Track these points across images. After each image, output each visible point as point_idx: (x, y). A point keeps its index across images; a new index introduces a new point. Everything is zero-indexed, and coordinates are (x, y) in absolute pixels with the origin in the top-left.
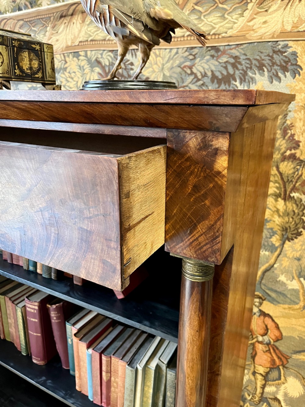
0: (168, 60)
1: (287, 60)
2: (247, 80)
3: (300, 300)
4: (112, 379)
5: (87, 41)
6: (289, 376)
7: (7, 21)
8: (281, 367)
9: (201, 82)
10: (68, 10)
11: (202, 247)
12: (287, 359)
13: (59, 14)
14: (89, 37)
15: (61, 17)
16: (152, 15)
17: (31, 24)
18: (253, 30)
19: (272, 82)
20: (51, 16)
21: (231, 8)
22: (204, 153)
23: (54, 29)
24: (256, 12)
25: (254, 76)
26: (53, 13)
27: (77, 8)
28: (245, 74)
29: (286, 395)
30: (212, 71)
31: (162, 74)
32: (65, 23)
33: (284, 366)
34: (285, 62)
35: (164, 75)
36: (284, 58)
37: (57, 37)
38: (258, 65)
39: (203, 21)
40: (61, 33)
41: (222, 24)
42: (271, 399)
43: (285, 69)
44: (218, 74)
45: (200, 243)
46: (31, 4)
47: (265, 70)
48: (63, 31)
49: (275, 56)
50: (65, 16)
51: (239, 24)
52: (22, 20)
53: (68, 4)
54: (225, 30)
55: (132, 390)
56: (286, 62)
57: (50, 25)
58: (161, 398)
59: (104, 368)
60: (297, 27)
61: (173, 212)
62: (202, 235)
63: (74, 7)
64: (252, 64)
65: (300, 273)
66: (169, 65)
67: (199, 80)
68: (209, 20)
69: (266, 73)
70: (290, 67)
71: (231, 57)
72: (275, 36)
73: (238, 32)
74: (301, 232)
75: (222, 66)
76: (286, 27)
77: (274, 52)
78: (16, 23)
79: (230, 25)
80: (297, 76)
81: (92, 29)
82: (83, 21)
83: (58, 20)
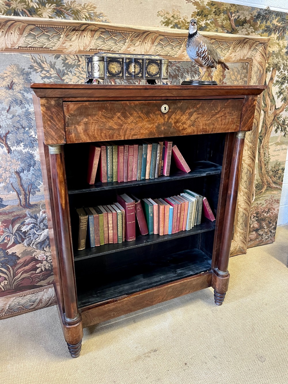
2: (183, 77)
4: (182, 214)
5: (97, 49)
10: (81, 27)
13: (72, 28)
14: (98, 47)
15: (73, 30)
17: (44, 30)
18: (184, 56)
20: (64, 28)
21: (175, 45)
22: (252, 101)
23: (68, 37)
25: (186, 75)
26: (67, 26)
27: (88, 27)
28: (182, 75)
32: (77, 35)
37: (71, 44)
38: (187, 71)
39: (164, 49)
40: (73, 41)
41: (172, 52)
43: (196, 74)
44: (172, 74)
46: (29, 12)
48: (75, 40)
49: (192, 68)
50: (77, 30)
51: (179, 53)
52: (35, 25)
53: (81, 23)
54: (174, 55)
56: (196, 70)
57: (63, 34)
58: (197, 213)
61: (243, 119)
63: (86, 26)
64: (185, 70)
68: (167, 49)
70: (197, 73)
71: (177, 67)
73: (178, 56)
75: (173, 71)
77: (192, 66)
78: (27, 26)
79: (175, 53)
81: (99, 42)
82: (93, 36)
83: (71, 31)
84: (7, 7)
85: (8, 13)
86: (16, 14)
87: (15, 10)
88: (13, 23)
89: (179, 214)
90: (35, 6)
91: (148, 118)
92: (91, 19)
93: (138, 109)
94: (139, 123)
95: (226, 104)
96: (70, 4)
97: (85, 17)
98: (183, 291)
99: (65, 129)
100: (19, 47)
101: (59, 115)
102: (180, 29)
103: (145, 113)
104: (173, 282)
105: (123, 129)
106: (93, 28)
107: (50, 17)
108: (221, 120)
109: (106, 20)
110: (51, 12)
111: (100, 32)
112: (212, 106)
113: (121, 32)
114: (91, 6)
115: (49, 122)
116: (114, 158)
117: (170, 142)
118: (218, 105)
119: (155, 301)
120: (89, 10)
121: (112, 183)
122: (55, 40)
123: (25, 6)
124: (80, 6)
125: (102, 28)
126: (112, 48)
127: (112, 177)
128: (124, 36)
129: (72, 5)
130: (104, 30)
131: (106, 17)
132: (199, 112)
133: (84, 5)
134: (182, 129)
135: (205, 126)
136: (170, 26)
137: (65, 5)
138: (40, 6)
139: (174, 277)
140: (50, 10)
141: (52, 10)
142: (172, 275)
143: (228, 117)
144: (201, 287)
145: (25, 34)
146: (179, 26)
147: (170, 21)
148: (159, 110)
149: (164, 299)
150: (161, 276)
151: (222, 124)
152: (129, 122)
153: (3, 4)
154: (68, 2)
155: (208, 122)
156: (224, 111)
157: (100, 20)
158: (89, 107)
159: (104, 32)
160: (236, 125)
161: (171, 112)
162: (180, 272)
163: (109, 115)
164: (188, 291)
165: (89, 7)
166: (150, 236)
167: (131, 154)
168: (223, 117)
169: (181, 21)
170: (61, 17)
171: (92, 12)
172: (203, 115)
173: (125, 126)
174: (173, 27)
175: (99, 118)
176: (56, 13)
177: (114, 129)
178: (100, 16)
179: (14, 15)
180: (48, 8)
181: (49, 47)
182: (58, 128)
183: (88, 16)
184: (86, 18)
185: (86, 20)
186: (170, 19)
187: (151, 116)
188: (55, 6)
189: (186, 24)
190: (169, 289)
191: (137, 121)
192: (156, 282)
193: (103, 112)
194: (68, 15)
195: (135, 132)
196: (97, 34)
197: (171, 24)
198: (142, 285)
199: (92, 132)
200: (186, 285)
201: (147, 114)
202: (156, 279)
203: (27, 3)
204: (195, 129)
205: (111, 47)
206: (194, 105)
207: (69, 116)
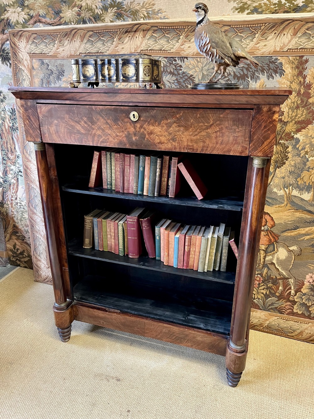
0: (206, 65)
1: (277, 67)
2: (255, 78)
3: (284, 201)
4: (191, 249)
5: (147, 50)
6: (279, 247)
7: (78, 31)
8: (274, 243)
9: (227, 78)
10: (133, 28)
11: (266, 151)
12: (277, 237)
13: (125, 30)
14: (149, 48)
15: (126, 32)
16: (236, 55)
17: (100, 35)
18: (258, 49)
19: (269, 79)
20: (118, 31)
21: (246, 36)
22: (269, 113)
23: (121, 40)
24: (260, 39)
25: (259, 75)
26: (120, 29)
27: (140, 27)
29: (278, 259)
30: (234, 72)
31: (202, 73)
32: (129, 37)
33: (276, 242)
34: (276, 68)
35: (203, 73)
36: (276, 66)
37: (123, 46)
38: (261, 69)
40: (125, 44)
42: (270, 264)
43: (276, 72)
44: (237, 74)
45: (265, 149)
46: (95, 18)
47: (265, 72)
48: (127, 42)
49: (270, 64)
50: (129, 32)
51: (250, 45)
52: (92, 31)
53: (133, 24)
55: (204, 251)
57: (116, 37)
58: (219, 255)
59: (186, 244)
60: (283, 49)
61: (254, 138)
62: (266, 146)
63: (137, 26)
64: (258, 68)
65: (284, 185)
66: (206, 68)
67: (226, 77)
69: (265, 74)
70: (279, 71)
71: (246, 64)
72: (271, 53)
73: (249, 50)
74: (285, 162)
75: (240, 69)
76: (276, 49)
77: (270, 62)
78: (87, 33)
79: (245, 46)
80: (282, 76)
81: (151, 42)
82: (144, 36)
83: (124, 34)
84: (78, 17)
85: (78, 22)
86: (84, 22)
87: (83, 19)
88: (77, 31)
89: (186, 247)
90: (99, 11)
91: (116, 126)
92: (149, 18)
93: (104, 115)
94: (106, 130)
95: (222, 116)
96: (129, 5)
97: (143, 17)
98: (182, 340)
99: (40, 129)
100: (80, 53)
101: (34, 115)
102: (262, 14)
103: (112, 120)
104: (172, 324)
105: (91, 134)
106: (145, 27)
107: (111, 22)
108: (216, 137)
109: (164, 17)
110: (112, 16)
111: (152, 31)
112: (199, 117)
113: (174, 27)
114: (149, 4)
115: (27, 121)
116: (112, 165)
117: (175, 158)
118: (209, 116)
119: (147, 333)
120: (148, 8)
121: (111, 191)
122: (109, 44)
123: (91, 14)
124: (139, 5)
125: (154, 26)
126: (164, 47)
127: (111, 185)
128: (178, 32)
129: (132, 6)
130: (156, 28)
131: (165, 13)
132: (181, 124)
133: (143, 4)
134: (159, 143)
135: (191, 143)
136: (246, 12)
137: (125, 6)
138: (104, 12)
139: (179, 320)
140: (111, 14)
141: (113, 14)
142: (180, 317)
143: (227, 133)
144: (210, 349)
145: (85, 41)
146: (260, 10)
147: (245, 6)
148: (128, 117)
149: (159, 336)
150: (168, 311)
151: (217, 143)
152: (96, 128)
153: (75, 15)
154: (128, 3)
155: (195, 138)
156: (220, 125)
157: (158, 17)
158: (57, 110)
159: (156, 30)
160: (243, 147)
161: (142, 120)
162: (192, 318)
163: (77, 119)
164: (189, 344)
165: (147, 5)
166: (157, 262)
167: (127, 163)
168: (218, 133)
169: (264, 4)
170: (121, 20)
171: (150, 9)
172: (187, 128)
173: (92, 132)
174: (252, 12)
175: (67, 121)
176: (116, 16)
177: (82, 134)
178: (159, 13)
179: (83, 24)
180: (109, 12)
181: (104, 52)
182: (35, 127)
183: (147, 15)
184: (145, 17)
185: (144, 20)
186: (246, 3)
187: (120, 123)
188: (116, 9)
189: (271, 6)
190: (164, 328)
191: (104, 128)
192: (156, 315)
193: (70, 116)
194: (128, 16)
195: (104, 139)
196: (150, 33)
197: (248, 9)
198: (141, 310)
199: (62, 134)
200: (187, 335)
201: (116, 120)
202: (160, 312)
203: (93, 11)
204: (176, 144)
205: (162, 46)
206: (172, 114)
207: (42, 117)
